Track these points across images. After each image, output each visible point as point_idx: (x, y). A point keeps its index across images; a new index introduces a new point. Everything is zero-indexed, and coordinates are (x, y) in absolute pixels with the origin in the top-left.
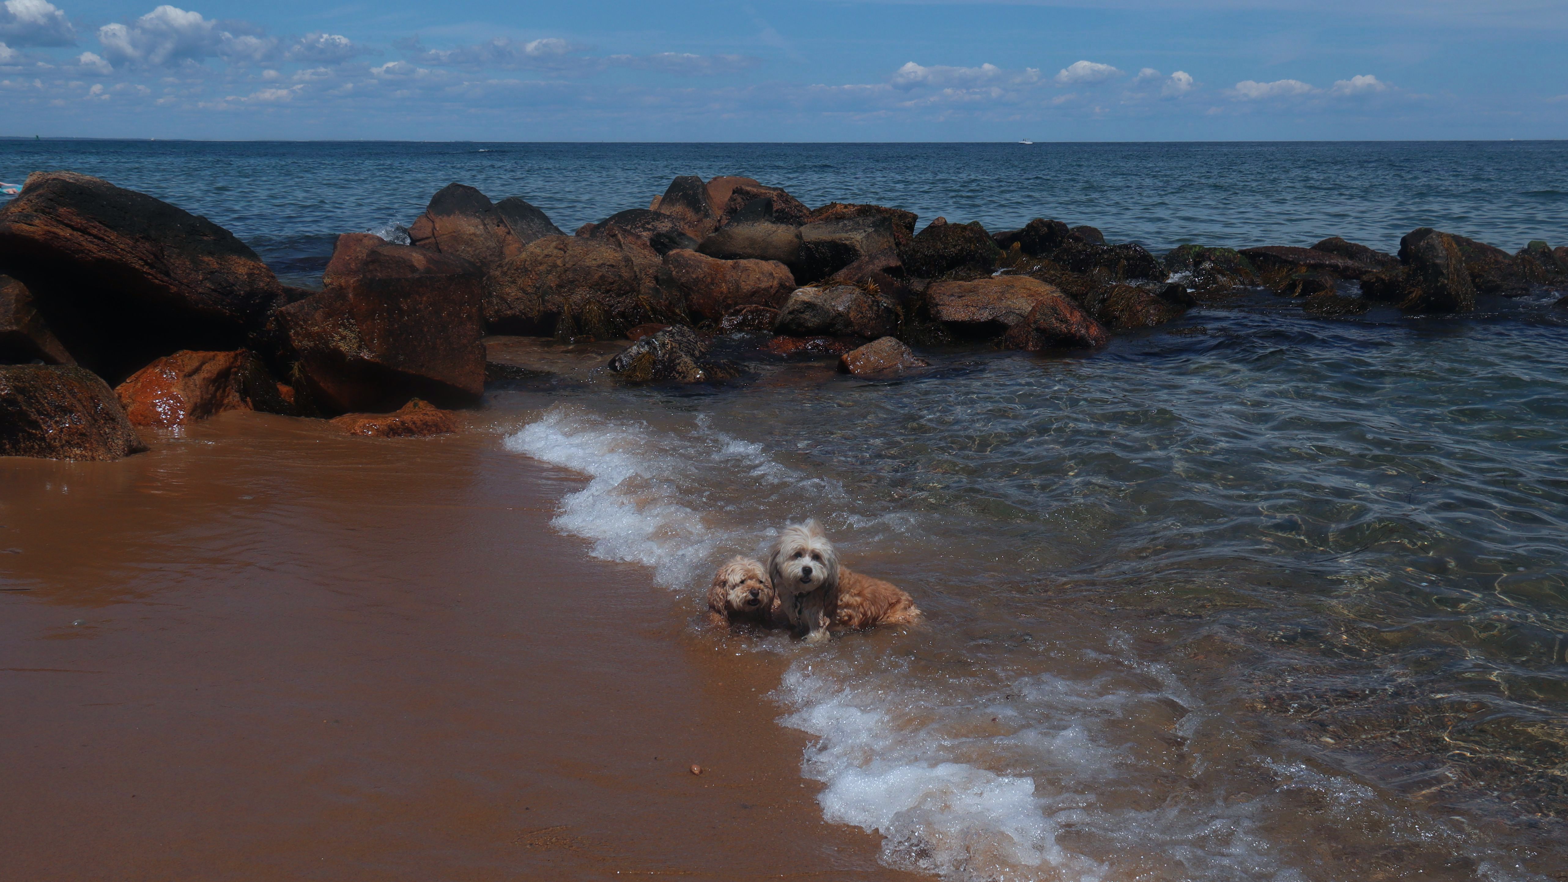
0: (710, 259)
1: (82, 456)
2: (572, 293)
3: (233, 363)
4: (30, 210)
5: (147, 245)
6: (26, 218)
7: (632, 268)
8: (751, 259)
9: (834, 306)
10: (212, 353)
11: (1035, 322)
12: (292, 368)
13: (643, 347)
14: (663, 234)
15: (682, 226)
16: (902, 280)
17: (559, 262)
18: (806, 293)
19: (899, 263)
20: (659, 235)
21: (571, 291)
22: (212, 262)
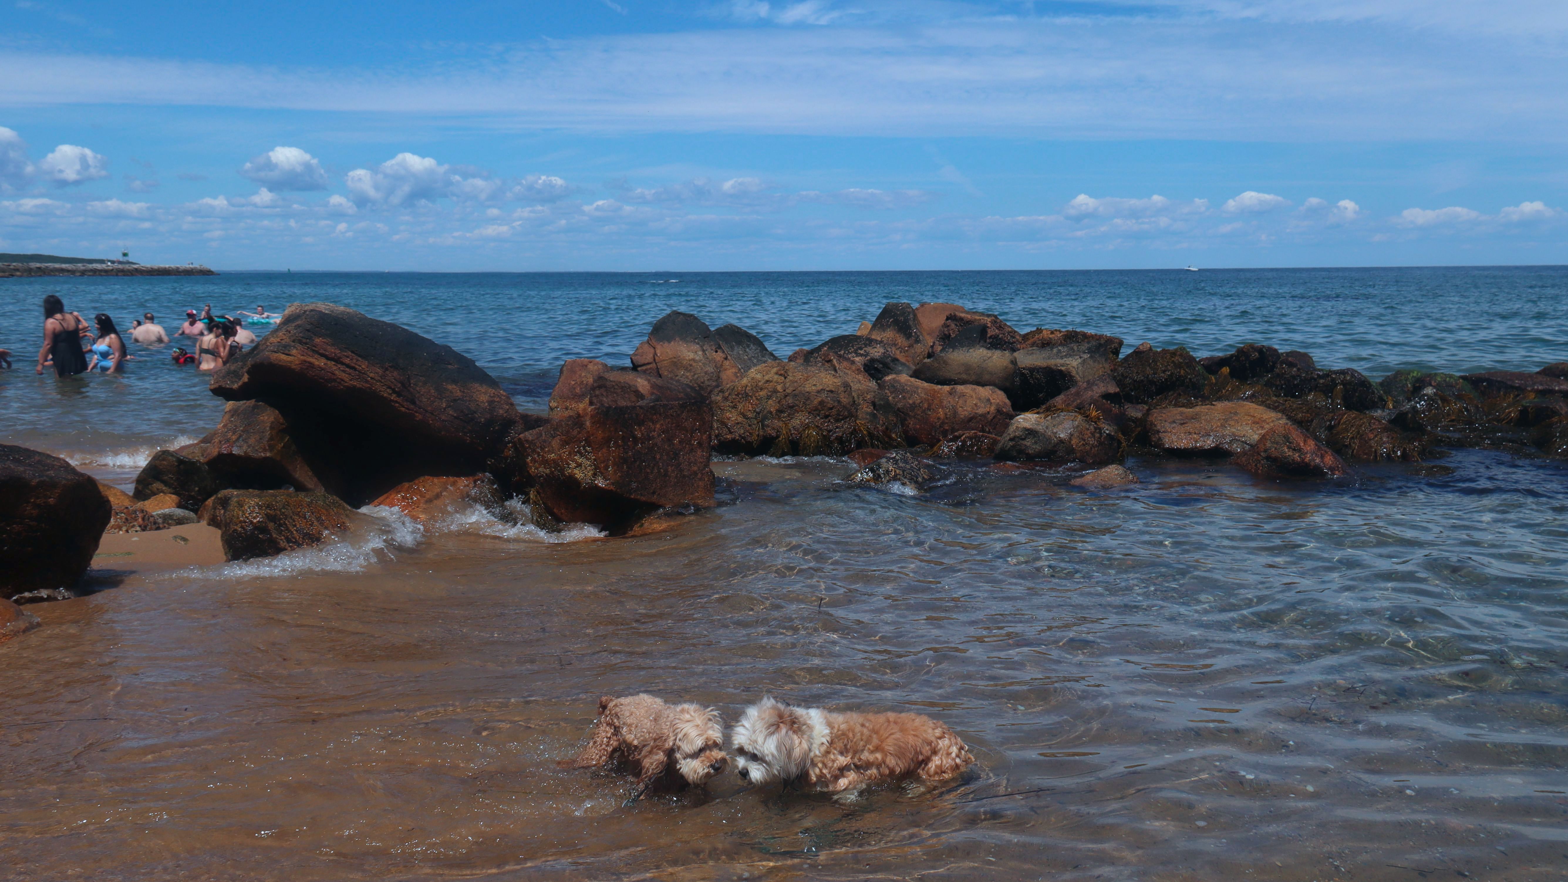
0: (926, 384)
2: (792, 418)
4: (288, 340)
5: (395, 373)
6: (284, 348)
7: (850, 394)
8: (967, 385)
9: (1056, 433)
10: (452, 479)
11: (1265, 451)
13: (868, 474)
14: (877, 360)
15: (894, 352)
16: (1120, 406)
17: (779, 388)
18: (1027, 420)
19: (1118, 390)
20: (873, 360)
21: (791, 417)
22: (454, 390)
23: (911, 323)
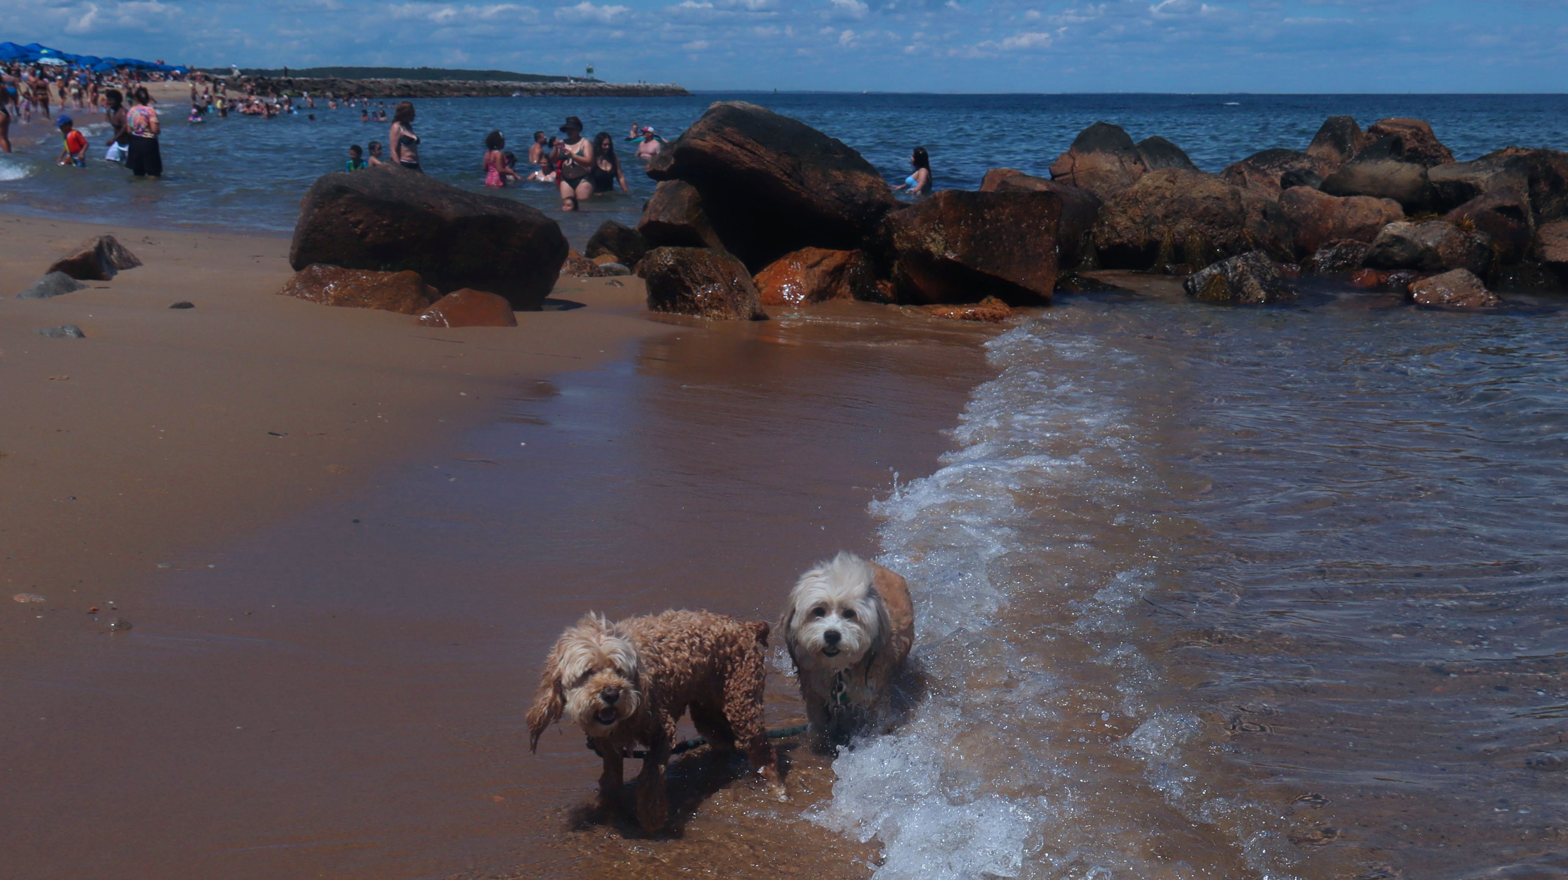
0: (1326, 196)
1: (719, 316)
2: (1177, 224)
3: (847, 260)
4: (705, 130)
5: (788, 158)
7: (1239, 202)
8: (1363, 197)
9: (1423, 241)
10: (831, 251)
12: (892, 266)
13: (1215, 268)
14: (1297, 173)
15: (1318, 165)
17: (1168, 194)
18: (1398, 227)
20: (1293, 173)
21: (1175, 222)
22: (839, 176)
23: (1347, 137)
